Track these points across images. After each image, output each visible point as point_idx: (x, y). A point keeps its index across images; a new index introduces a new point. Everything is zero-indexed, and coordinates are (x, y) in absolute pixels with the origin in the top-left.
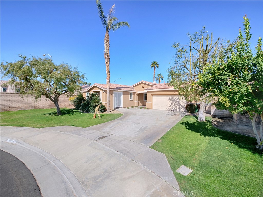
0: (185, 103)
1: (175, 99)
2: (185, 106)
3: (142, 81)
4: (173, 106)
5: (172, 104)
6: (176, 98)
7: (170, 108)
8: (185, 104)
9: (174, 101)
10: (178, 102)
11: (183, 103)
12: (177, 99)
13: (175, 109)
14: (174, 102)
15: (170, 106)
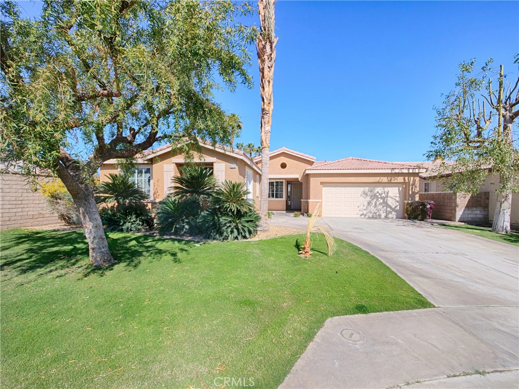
0: (398, 202)
1: (378, 192)
2: (397, 206)
3: (284, 148)
4: (372, 208)
5: (369, 203)
6: (380, 192)
7: (365, 212)
8: (398, 204)
9: (374, 196)
10: (383, 198)
11: (394, 201)
12: (382, 194)
13: (378, 214)
14: (375, 200)
15: (365, 208)
